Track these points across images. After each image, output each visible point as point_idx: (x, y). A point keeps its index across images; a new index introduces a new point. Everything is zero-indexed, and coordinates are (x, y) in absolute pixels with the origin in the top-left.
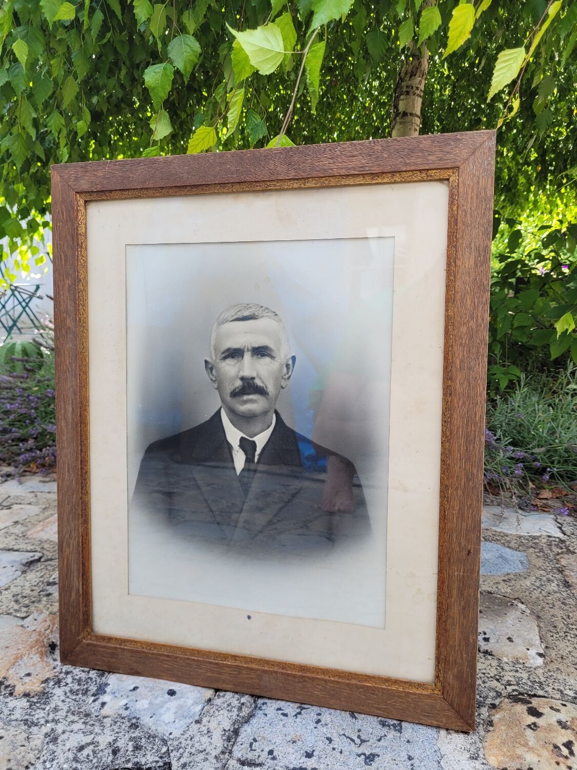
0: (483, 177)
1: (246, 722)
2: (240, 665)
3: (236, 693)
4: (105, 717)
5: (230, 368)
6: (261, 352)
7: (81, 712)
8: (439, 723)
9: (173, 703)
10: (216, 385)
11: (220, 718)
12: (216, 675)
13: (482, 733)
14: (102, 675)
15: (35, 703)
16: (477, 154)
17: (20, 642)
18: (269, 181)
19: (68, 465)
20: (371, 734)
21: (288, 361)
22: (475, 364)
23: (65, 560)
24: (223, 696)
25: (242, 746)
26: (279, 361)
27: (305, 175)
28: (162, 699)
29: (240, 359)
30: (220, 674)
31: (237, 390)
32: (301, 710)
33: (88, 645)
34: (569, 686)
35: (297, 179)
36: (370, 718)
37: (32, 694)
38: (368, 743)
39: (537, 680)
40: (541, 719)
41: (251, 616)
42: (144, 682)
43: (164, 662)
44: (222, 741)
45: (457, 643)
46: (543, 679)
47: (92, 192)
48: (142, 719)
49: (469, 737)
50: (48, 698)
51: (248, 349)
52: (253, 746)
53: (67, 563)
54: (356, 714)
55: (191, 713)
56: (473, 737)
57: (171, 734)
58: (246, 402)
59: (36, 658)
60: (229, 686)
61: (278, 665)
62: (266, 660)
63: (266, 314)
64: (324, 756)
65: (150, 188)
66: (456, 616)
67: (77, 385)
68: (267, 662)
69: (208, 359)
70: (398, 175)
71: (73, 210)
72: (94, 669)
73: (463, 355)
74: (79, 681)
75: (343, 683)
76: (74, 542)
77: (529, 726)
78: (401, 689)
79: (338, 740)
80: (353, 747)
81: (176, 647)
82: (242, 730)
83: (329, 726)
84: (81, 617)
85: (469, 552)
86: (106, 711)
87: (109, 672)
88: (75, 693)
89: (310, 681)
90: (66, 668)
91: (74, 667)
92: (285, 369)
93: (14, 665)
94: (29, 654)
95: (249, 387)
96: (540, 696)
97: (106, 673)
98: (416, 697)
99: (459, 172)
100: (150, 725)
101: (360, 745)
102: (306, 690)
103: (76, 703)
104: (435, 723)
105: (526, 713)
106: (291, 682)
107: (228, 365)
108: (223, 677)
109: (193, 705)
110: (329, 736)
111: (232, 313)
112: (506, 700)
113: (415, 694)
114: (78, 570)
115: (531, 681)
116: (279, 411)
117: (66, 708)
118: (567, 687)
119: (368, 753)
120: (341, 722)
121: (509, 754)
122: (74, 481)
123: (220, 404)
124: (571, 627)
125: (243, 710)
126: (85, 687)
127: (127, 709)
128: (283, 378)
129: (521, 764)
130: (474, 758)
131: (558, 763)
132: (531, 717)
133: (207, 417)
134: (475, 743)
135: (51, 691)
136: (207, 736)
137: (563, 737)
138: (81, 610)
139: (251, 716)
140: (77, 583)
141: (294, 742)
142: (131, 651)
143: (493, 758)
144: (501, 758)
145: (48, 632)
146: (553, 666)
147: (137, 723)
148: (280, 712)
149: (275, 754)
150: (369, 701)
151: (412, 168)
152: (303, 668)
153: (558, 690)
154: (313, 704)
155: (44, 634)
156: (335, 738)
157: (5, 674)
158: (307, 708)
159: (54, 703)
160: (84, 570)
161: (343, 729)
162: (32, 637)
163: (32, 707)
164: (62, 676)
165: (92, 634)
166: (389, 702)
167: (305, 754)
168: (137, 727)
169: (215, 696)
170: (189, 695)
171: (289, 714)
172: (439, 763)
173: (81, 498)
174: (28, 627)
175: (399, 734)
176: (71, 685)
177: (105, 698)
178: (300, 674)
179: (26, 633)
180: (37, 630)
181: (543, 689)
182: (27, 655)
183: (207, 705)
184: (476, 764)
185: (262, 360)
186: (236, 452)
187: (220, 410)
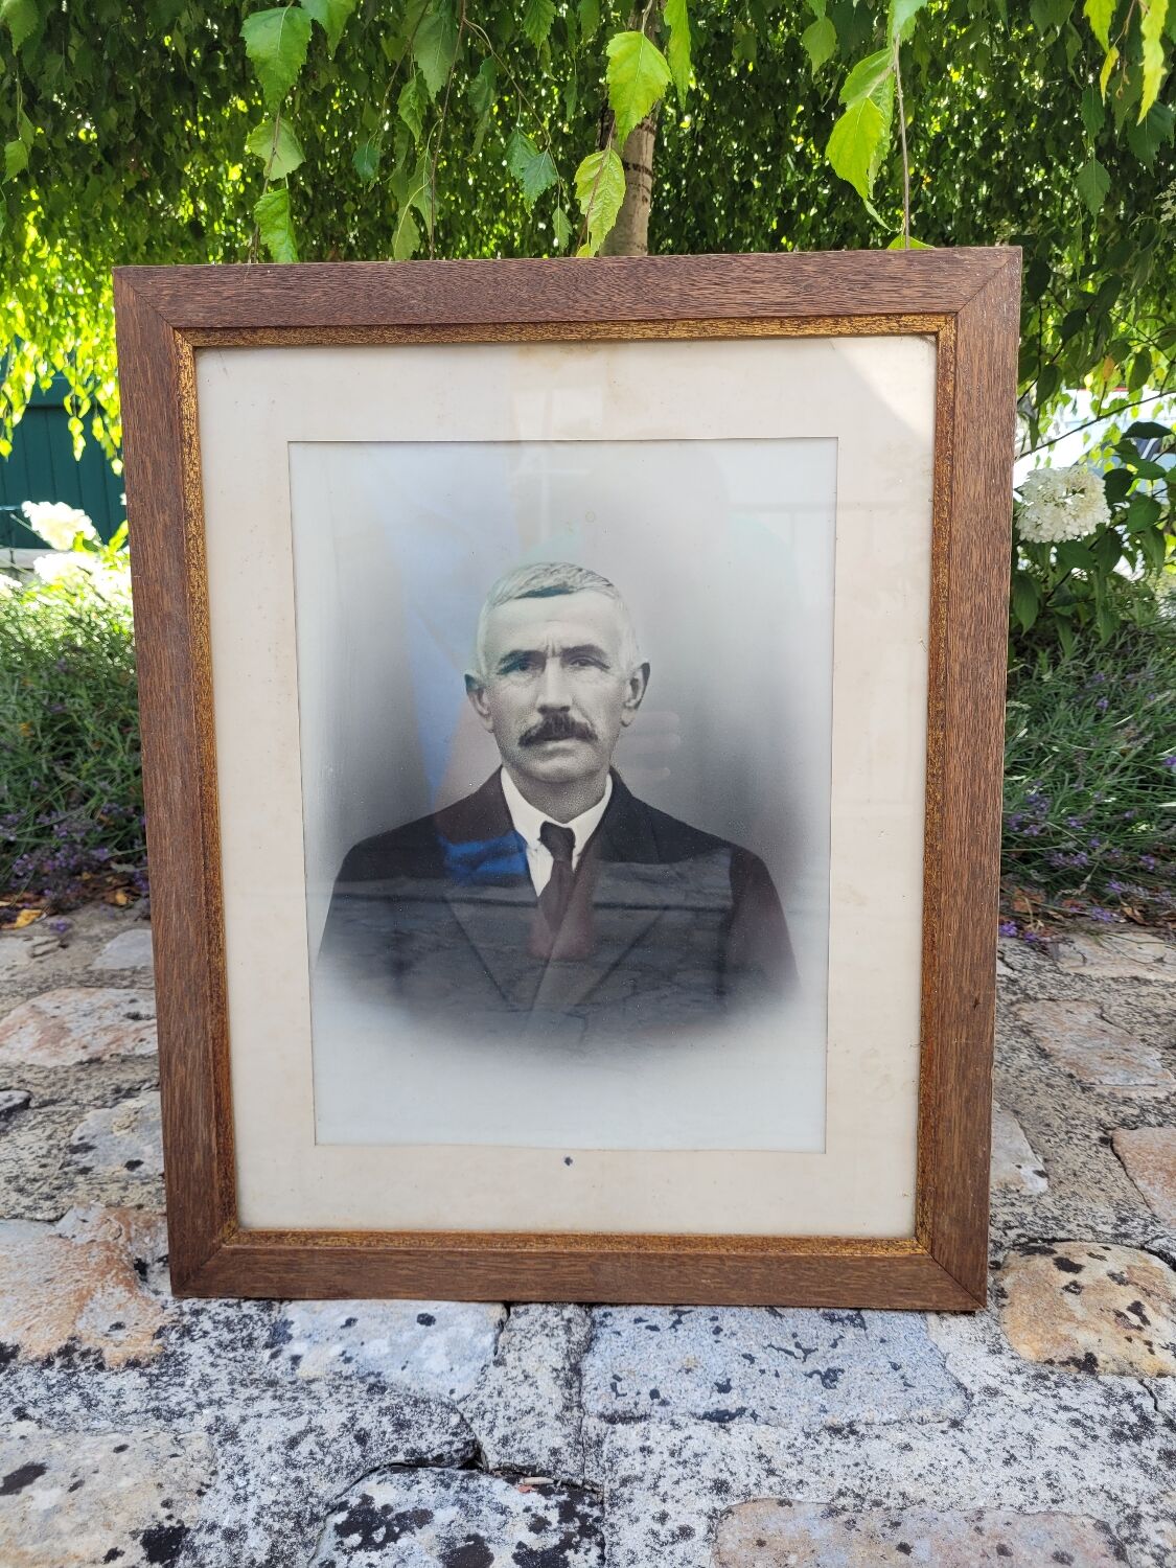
0: (999, 333)
1: (587, 1350)
2: (556, 1250)
3: (548, 1303)
4: (310, 1382)
5: (517, 689)
6: (579, 657)
7: (257, 1379)
8: (926, 1304)
9: (436, 1338)
10: (490, 724)
11: (538, 1350)
12: (508, 1277)
13: (995, 1310)
14: (269, 1308)
15: (157, 1376)
16: (990, 288)
17: (73, 1266)
18: (596, 322)
19: (177, 897)
20: (817, 1338)
21: (634, 674)
24: (526, 1312)
25: (599, 1392)
26: (617, 673)
27: (669, 314)
28: (412, 1333)
29: (538, 671)
30: (515, 1273)
31: (534, 732)
32: (680, 1316)
33: (235, 1252)
34: (1101, 1217)
35: (653, 321)
36: (803, 1312)
37: (144, 1361)
38: (818, 1354)
39: (1049, 1215)
40: (1082, 1274)
41: (572, 1158)
42: (363, 1309)
43: (400, 1265)
44: (558, 1389)
45: (956, 1161)
46: (1057, 1213)
47: (211, 328)
48: (385, 1373)
49: (977, 1319)
50: (180, 1364)
51: (554, 652)
52: (619, 1388)
53: (182, 1096)
54: (778, 1310)
55: (479, 1349)
56: (983, 1320)
57: (452, 1392)
58: (552, 754)
59: (121, 1293)
60: (534, 1293)
61: (628, 1242)
62: (604, 1236)
63: (590, 584)
64: (750, 1386)
66: (955, 1115)
68: (607, 1239)
69: (473, 674)
70: (846, 321)
71: (169, 365)
72: (247, 1299)
73: (966, 656)
74: (228, 1323)
75: (755, 1257)
76: (195, 1053)
77: (1066, 1288)
78: (858, 1254)
79: (764, 1356)
80: (795, 1364)
81: (423, 1234)
82: (585, 1365)
83: (740, 1335)
84: (217, 1199)
85: (977, 1003)
86: (305, 1371)
87: (281, 1301)
88: (230, 1346)
89: (691, 1262)
90: (187, 1305)
91: (204, 1300)
92: (629, 690)
93: (81, 1311)
94: (103, 1287)
95: (557, 725)
96: (1062, 1240)
97: (276, 1304)
98: (886, 1263)
99: (956, 322)
100: (407, 1381)
101: (805, 1358)
102: (686, 1279)
103: (238, 1365)
104: (919, 1304)
105: (1056, 1269)
106: (657, 1269)
107: (517, 684)
108: (522, 1278)
109: (475, 1335)
110: (745, 1351)
111: (519, 583)
112: (1012, 1253)
113: (882, 1259)
114: (207, 1107)
115: (1041, 1218)
116: (618, 769)
117: (224, 1377)
118: (1098, 1221)
119: (823, 1370)
120: (757, 1325)
121: (1049, 1336)
122: (191, 929)
123: (498, 760)
124: (1073, 1122)
125: (574, 1330)
126: (245, 1333)
127: (348, 1360)
128: (625, 706)
129: (1073, 1349)
130: (996, 1351)
131: (1129, 1340)
132: (1064, 1273)
134: (990, 1328)
135: (179, 1350)
136: (526, 1385)
137: (1124, 1298)
138: (217, 1186)
139: (592, 1340)
140: (204, 1133)
141: (688, 1371)
142: (330, 1253)
143: (1024, 1345)
144: (1037, 1345)
145: (122, 1240)
146: (1065, 1190)
147: (379, 1381)
148: (643, 1325)
149: (663, 1394)
150: (802, 1284)
151: (875, 311)
152: (677, 1241)
153: (1086, 1226)
154: (697, 1302)
155: (116, 1246)
156: (759, 1354)
157: (70, 1332)
158: (689, 1312)
159: (197, 1370)
160: (218, 1107)
161: (766, 1337)
162: (94, 1254)
163: (156, 1384)
164: (187, 1320)
165: (241, 1230)
166: (839, 1279)
167: (716, 1388)
168: (383, 1389)
169: (509, 1314)
170: (460, 1318)
171: (660, 1326)
172: (944, 1367)
173: (209, 962)
174: (74, 1237)
175: (863, 1332)
176: (216, 1334)
177: (295, 1347)
178: (673, 1251)
179: (76, 1248)
180: (98, 1240)
181: (1063, 1228)
182: (100, 1290)
183: (502, 1331)
184: (1004, 1359)
185: (582, 672)
186: (534, 852)
187: (499, 771)
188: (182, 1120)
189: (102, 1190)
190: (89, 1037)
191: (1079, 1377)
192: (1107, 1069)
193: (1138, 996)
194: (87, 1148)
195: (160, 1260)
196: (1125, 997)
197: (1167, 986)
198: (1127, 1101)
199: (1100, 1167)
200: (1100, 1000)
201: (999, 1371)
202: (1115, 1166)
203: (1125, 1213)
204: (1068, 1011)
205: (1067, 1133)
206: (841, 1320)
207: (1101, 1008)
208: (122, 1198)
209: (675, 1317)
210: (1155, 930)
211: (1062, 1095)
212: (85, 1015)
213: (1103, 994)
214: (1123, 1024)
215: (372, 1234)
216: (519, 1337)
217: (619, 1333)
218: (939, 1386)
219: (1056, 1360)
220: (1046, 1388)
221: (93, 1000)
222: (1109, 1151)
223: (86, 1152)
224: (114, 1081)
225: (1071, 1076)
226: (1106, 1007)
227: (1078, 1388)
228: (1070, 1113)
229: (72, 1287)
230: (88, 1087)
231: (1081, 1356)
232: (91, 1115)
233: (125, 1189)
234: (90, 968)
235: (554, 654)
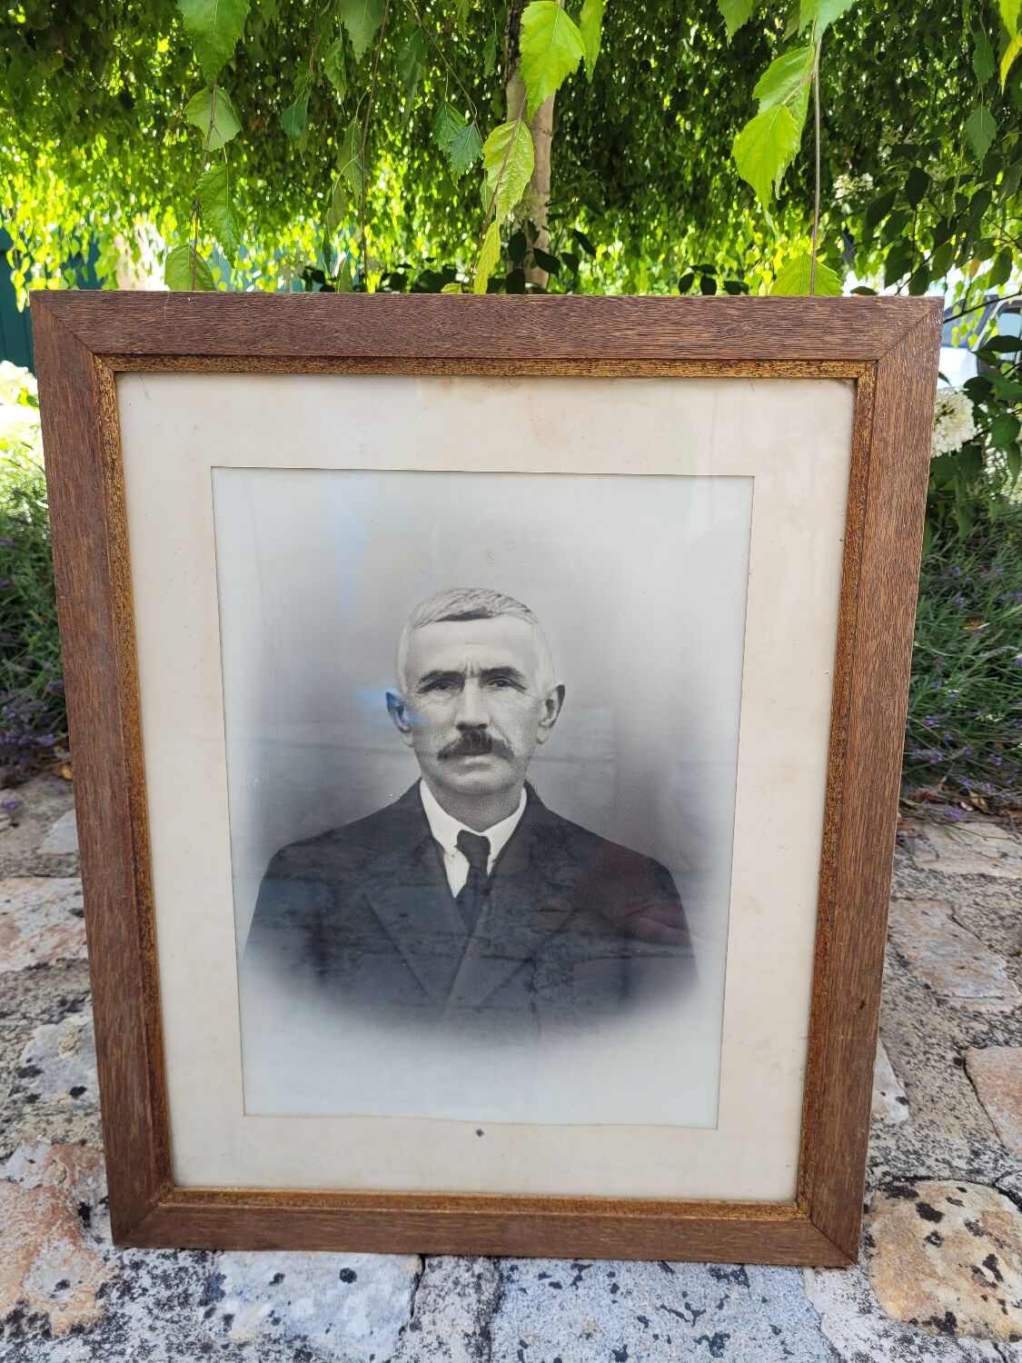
0: (917, 383)
1: (495, 1311)
2: (468, 1212)
3: (460, 1256)
4: (241, 1346)
5: (437, 707)
6: (498, 678)
7: (192, 1343)
8: (803, 1260)
9: (357, 1297)
10: (409, 740)
11: (450, 1312)
12: (423, 1233)
13: (865, 1262)
14: (202, 1258)
15: (99, 1343)
16: (911, 338)
17: (21, 1217)
18: (519, 360)
19: (109, 897)
20: (705, 1297)
21: (550, 695)
22: (888, 705)
23: (113, 1070)
24: (440, 1266)
26: (533, 694)
27: (591, 353)
28: (334, 1292)
29: (458, 691)
30: (430, 1231)
31: (452, 748)
32: (580, 1271)
33: (170, 1210)
34: (956, 1150)
36: (692, 1267)
37: (88, 1326)
38: (706, 1316)
39: (911, 1148)
40: (942, 1223)
41: (483, 1130)
42: (289, 1262)
43: (325, 1223)
44: (469, 1357)
45: (837, 1141)
46: (918, 1145)
47: (132, 355)
48: (311, 1337)
49: (848, 1273)
50: (120, 1328)
51: (472, 673)
52: (525, 1357)
54: (669, 1264)
55: (396, 1311)
56: (854, 1273)
57: (372, 1357)
58: (470, 768)
59: (65, 1246)
60: (448, 1248)
61: (534, 1205)
62: (512, 1200)
63: (508, 610)
64: (645, 1354)
65: (265, 357)
66: (838, 1102)
67: (119, 747)
68: (515, 1202)
69: (394, 692)
70: (767, 365)
71: (91, 391)
72: (183, 1249)
73: (869, 690)
74: (165, 1278)
75: (649, 1220)
76: (129, 1038)
77: (928, 1239)
78: (744, 1218)
79: (657, 1318)
80: (685, 1328)
81: (345, 1195)
82: (494, 1327)
83: (635, 1294)
84: (153, 1165)
85: (863, 1004)
86: (238, 1332)
87: (215, 1251)
88: (167, 1305)
89: (592, 1224)
90: (130, 1255)
91: (143, 1251)
92: (544, 709)
93: (29, 1270)
94: (49, 1241)
95: (475, 740)
96: (922, 1178)
97: (210, 1255)
98: (769, 1226)
99: (876, 370)
100: (331, 1346)
101: (694, 1321)
102: (586, 1238)
103: (175, 1326)
104: (797, 1260)
105: (918, 1216)
106: (559, 1229)
107: (436, 702)
108: (435, 1235)
109: (393, 1293)
110: (640, 1313)
111: (441, 606)
112: (879, 1193)
113: (767, 1223)
114: (142, 1085)
115: (903, 1153)
116: (532, 783)
117: (162, 1344)
118: (954, 1154)
119: (711, 1335)
120: (651, 1282)
121: (913, 1293)
122: (123, 927)
123: (417, 772)
124: (930, 1041)
125: (483, 1287)
126: (181, 1290)
127: (276, 1322)
128: (540, 725)
129: (935, 1308)
130: (866, 1310)
131: (985, 1298)
132: (926, 1222)
134: (860, 1283)
135: (120, 1311)
136: (440, 1353)
137: (980, 1250)
138: (152, 1154)
139: (500, 1298)
140: (139, 1107)
141: (589, 1336)
142: (259, 1212)
143: (891, 1303)
144: (903, 1303)
145: (66, 1184)
146: (924, 1118)
147: (305, 1346)
148: (547, 1281)
150: (692, 1242)
151: (795, 356)
152: (579, 1204)
153: (945, 1161)
154: (596, 1256)
155: (61, 1192)
156: (653, 1317)
157: (19, 1295)
158: (589, 1266)
159: (136, 1335)
160: (152, 1084)
161: (659, 1297)
162: (40, 1201)
163: (98, 1353)
164: (128, 1274)
165: (176, 1189)
166: (725, 1239)
167: (614, 1356)
168: (309, 1355)
169: (424, 1268)
170: (380, 1274)
171: (562, 1283)
172: (819, 1330)
173: (141, 956)
174: (22, 1180)
175: (746, 1290)
176: (153, 1291)
177: (227, 1306)
178: (575, 1214)
179: (23, 1195)
180: (45, 1185)
181: (923, 1164)
182: (46, 1244)
183: (417, 1288)
184: (872, 1320)
185: (500, 692)
186: (451, 858)
187: (418, 783)
188: (118, 1096)
189: (49, 1123)
190: (37, 939)
191: (941, 1339)
192: (958, 980)
193: (985, 895)
194: (34, 1072)
195: (103, 1201)
196: (973, 896)
197: (1010, 883)
198: (977, 1016)
199: (954, 1092)
200: (951, 899)
201: (869, 1334)
202: (968, 1090)
203: (977, 1145)
204: (924, 913)
205: (925, 1053)
206: (726, 1276)
207: (953, 908)
208: (67, 1132)
209: (575, 1273)
210: (998, 819)
211: (920, 1009)
212: (33, 911)
213: (954, 893)
214: (972, 926)
215: (298, 1195)
216: (433, 1295)
217: (524, 1290)
218: (815, 1353)
219: (920, 1320)
220: (911, 1353)
221: (41, 892)
222: (962, 1073)
223: (33, 1076)
224: (60, 992)
225: (927, 987)
226: (956, 906)
227: (940, 1353)
228: (927, 1030)
229: (19, 1242)
230: (36, 998)
231: (942, 1316)
232: (39, 1031)
233: (69, 1121)
234: (39, 852)
235: (472, 674)
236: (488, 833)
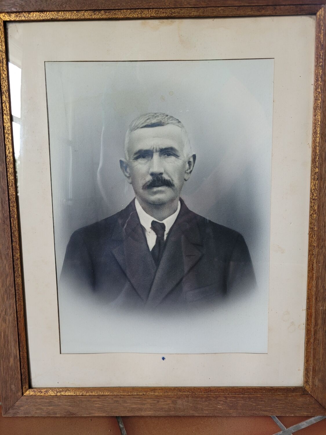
2: (159, 395)
5: (141, 166)
6: (167, 152)
8: (308, 414)
10: (130, 181)
21: (190, 159)
26: (183, 159)
29: (150, 158)
30: (142, 405)
31: (148, 184)
35: (198, 8)
41: (165, 357)
43: (96, 402)
58: (156, 193)
61: (188, 391)
62: (178, 389)
63: (171, 122)
68: (180, 390)
69: (123, 159)
75: (239, 397)
78: (281, 394)
89: (214, 399)
92: (187, 166)
95: (158, 181)
102: (212, 406)
106: (200, 402)
108: (145, 406)
111: (142, 121)
113: (292, 396)
114: (15, 340)
122: (7, 267)
123: (133, 195)
128: (186, 172)
133: (124, 206)
140: (14, 350)
150: (259, 407)
152: (208, 390)
166: (273, 405)
178: (206, 395)
185: (168, 159)
186: (149, 233)
187: (134, 200)
188: (4, 346)
235: (156, 151)
236: (164, 222)
